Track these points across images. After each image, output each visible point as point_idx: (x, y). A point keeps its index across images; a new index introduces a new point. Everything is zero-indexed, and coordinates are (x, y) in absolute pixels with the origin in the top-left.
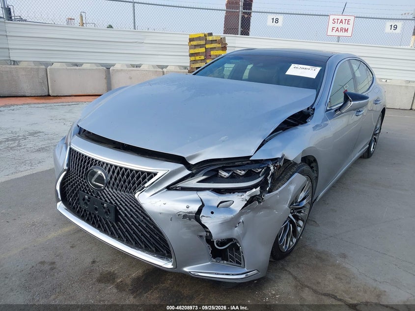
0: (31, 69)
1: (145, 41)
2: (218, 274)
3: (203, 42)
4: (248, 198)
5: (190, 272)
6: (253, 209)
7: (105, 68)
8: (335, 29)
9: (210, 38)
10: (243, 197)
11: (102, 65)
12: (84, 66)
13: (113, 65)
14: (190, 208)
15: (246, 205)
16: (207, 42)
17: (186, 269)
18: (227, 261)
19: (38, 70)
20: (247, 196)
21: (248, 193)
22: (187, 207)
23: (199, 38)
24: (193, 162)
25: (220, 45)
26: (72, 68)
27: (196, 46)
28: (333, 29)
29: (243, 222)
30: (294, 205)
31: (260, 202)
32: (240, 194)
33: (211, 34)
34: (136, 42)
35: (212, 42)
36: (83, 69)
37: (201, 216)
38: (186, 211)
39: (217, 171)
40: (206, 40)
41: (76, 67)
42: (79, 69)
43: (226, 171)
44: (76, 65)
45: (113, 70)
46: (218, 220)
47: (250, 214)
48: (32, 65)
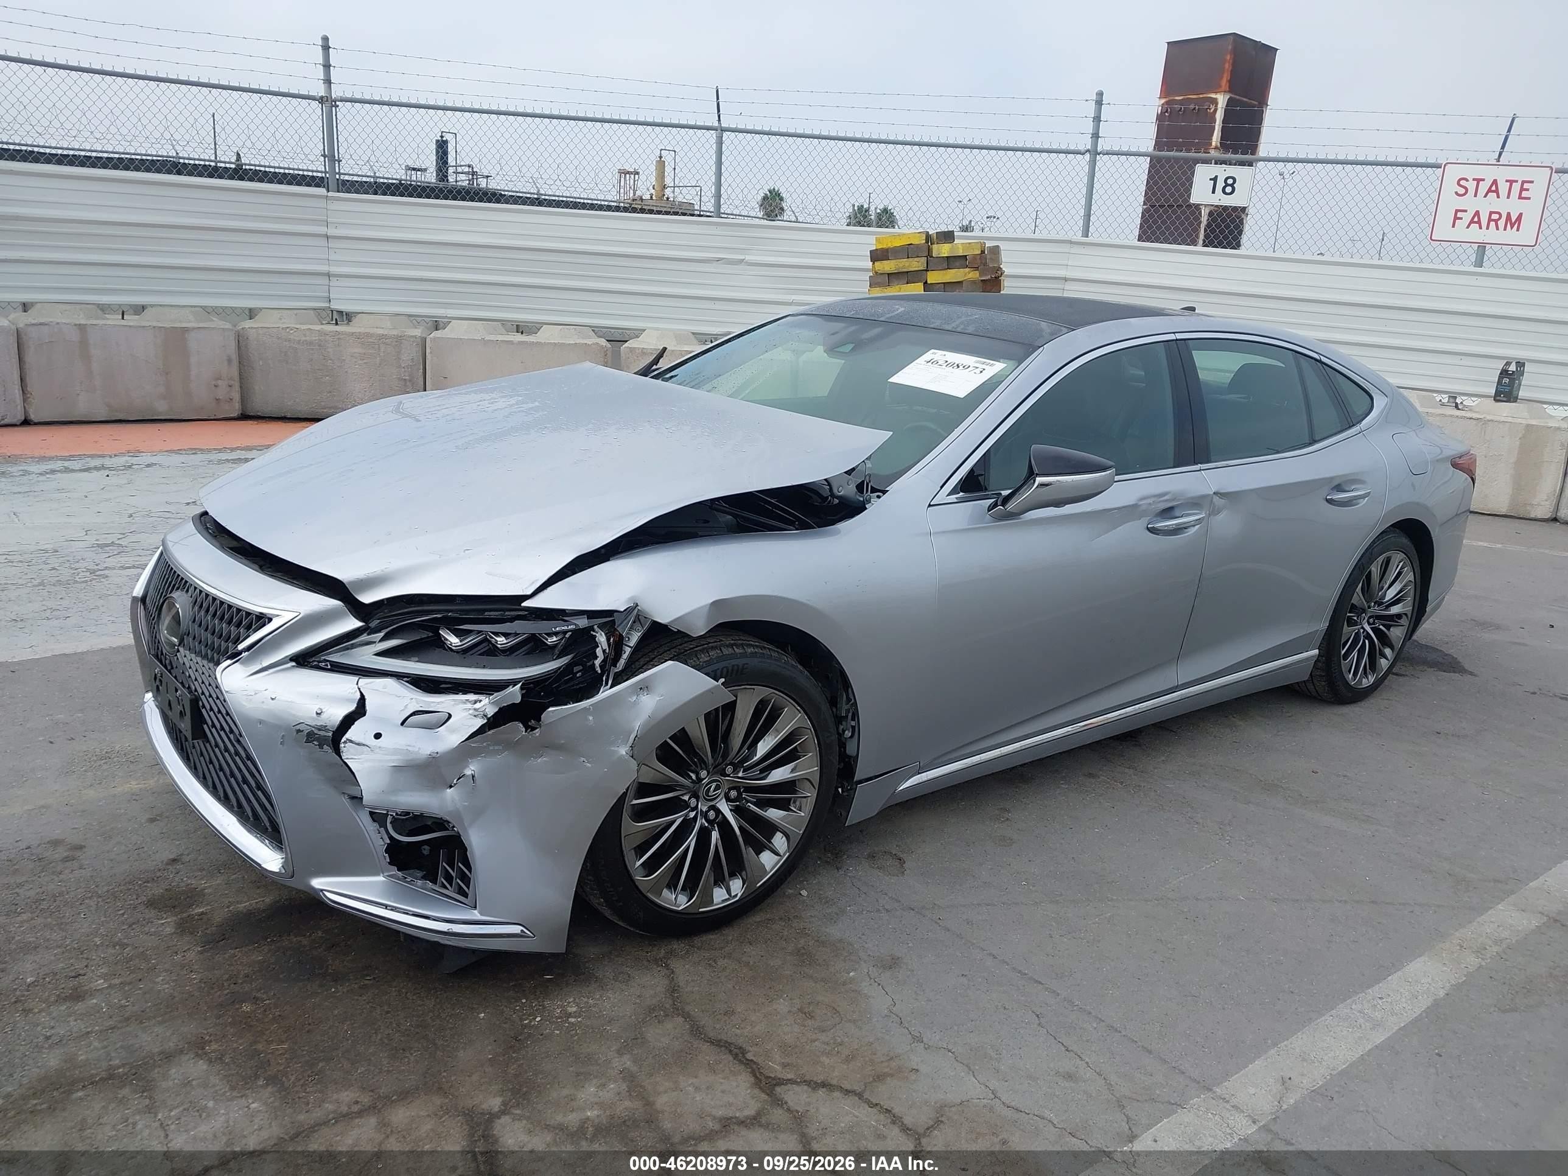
0: (383, 336)
1: (748, 258)
2: (394, 909)
3: (916, 264)
4: (491, 711)
5: (322, 890)
6: (510, 745)
7: (603, 342)
8: (1467, 217)
9: (943, 250)
10: (478, 706)
11: (597, 330)
12: (545, 335)
13: (637, 333)
14: (323, 716)
15: (481, 731)
16: (933, 263)
17: (317, 883)
18: (434, 882)
19: (399, 339)
20: (487, 705)
21: (497, 696)
22: (317, 714)
23: (908, 251)
24: (367, 598)
25: (974, 275)
26: (500, 338)
27: (892, 277)
28: (1456, 218)
29: (473, 776)
30: (740, 774)
31: (529, 728)
32: (472, 697)
33: (947, 237)
34: (719, 260)
35: (951, 262)
36: (538, 344)
37: (344, 739)
38: (313, 724)
39: (433, 627)
40: (929, 254)
41: (519, 337)
42: (521, 343)
43: (458, 633)
44: (519, 329)
45: (632, 350)
46: (388, 757)
47: (501, 760)
48: (386, 328)
